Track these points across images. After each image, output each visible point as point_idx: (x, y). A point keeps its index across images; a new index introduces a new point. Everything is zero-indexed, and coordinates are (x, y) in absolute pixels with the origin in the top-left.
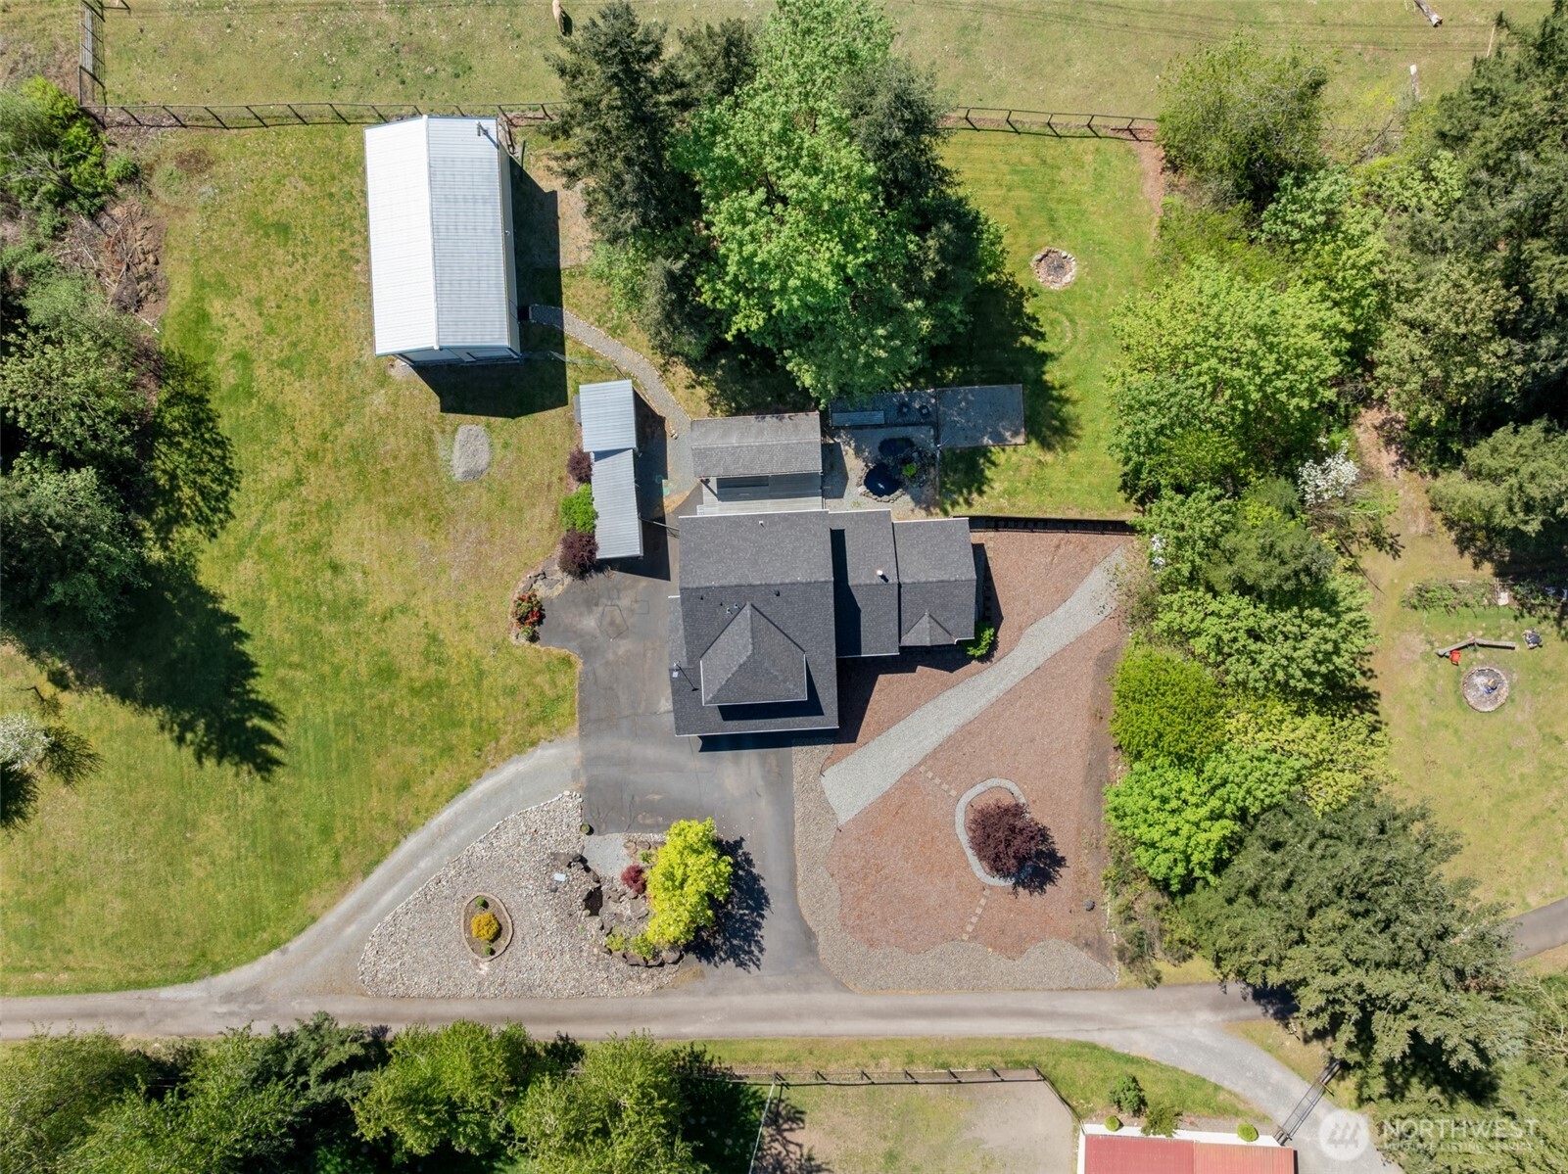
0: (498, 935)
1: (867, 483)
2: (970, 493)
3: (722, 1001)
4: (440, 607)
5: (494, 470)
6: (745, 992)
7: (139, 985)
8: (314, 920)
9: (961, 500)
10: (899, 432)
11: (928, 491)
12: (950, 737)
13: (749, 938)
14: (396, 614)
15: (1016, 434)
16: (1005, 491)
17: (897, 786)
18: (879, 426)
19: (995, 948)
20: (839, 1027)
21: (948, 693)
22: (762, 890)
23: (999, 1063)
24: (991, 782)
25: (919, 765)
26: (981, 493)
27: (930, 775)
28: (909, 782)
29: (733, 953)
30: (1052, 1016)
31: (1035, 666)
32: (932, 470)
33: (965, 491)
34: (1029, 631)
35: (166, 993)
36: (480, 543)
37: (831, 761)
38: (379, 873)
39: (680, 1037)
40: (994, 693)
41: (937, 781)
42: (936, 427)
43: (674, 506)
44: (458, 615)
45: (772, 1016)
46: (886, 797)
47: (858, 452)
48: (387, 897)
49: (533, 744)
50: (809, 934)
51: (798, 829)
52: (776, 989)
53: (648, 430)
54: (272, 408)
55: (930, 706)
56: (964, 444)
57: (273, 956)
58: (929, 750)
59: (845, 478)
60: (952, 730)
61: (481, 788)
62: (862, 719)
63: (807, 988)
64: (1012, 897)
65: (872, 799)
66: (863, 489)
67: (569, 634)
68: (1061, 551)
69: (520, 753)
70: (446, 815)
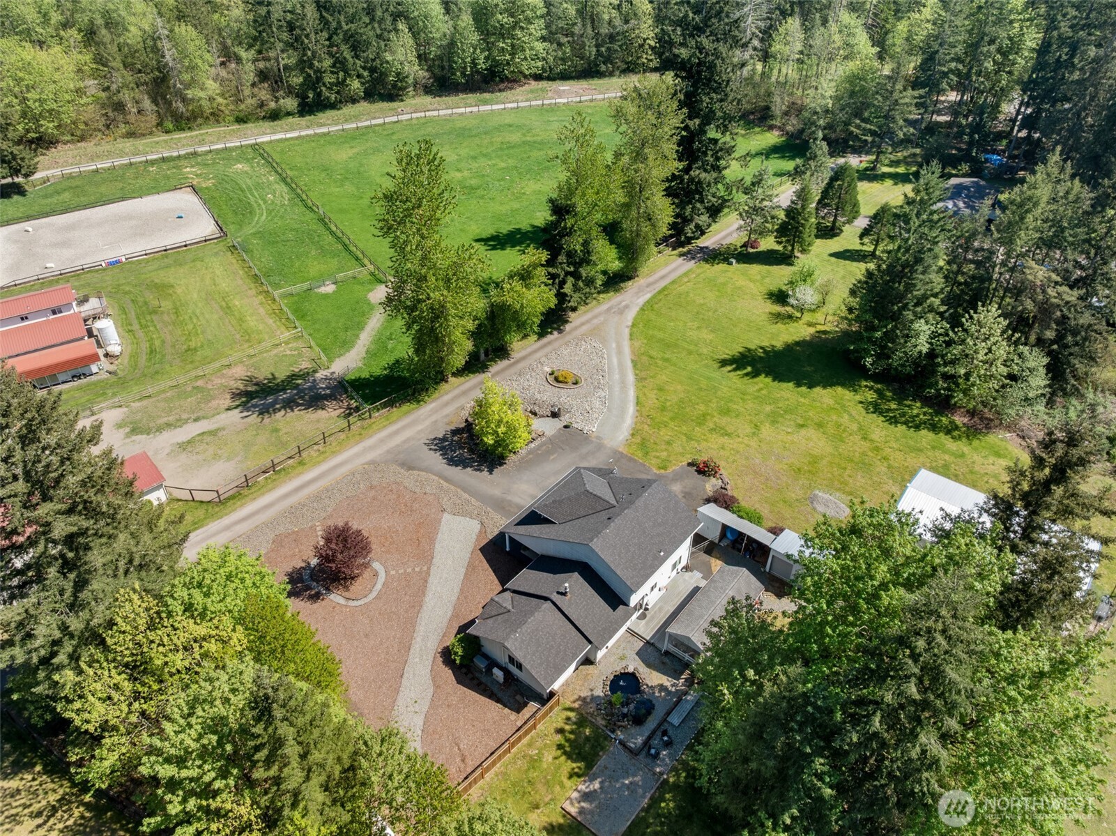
0: (557, 379)
1: (633, 675)
2: (568, 740)
3: (427, 423)
4: (743, 445)
5: (809, 509)
6: (419, 432)
7: (659, 292)
8: (631, 339)
9: (567, 728)
10: (651, 723)
11: (592, 708)
12: (424, 593)
13: (442, 448)
14: (754, 430)
15: (582, 811)
16: (540, 760)
17: (432, 550)
18: (668, 713)
19: (294, 532)
20: (356, 449)
21: (449, 614)
22: (457, 466)
23: (245, 492)
24: (374, 594)
25: (429, 568)
26: (560, 747)
27: (417, 569)
28: (426, 557)
29: (444, 439)
30: (227, 528)
31: (406, 675)
32: (604, 723)
33: (572, 737)
34: (431, 690)
35: (648, 296)
36: (767, 479)
37: (483, 531)
38: (629, 364)
39: (433, 401)
40: (418, 639)
41: (409, 570)
42: (634, 753)
43: (713, 565)
44: (732, 449)
45: (397, 432)
46: (432, 541)
47: (662, 688)
48: (615, 361)
49: (633, 435)
50: (411, 468)
51: (466, 496)
52: (405, 442)
53: (777, 585)
54: (921, 450)
55: (454, 598)
56: (603, 760)
57: (630, 323)
58: (431, 580)
59: (649, 665)
60: (427, 599)
61: (631, 409)
62: (488, 561)
63: (388, 452)
64: (305, 558)
65: (440, 534)
66: (631, 669)
67: (677, 477)
68: (458, 760)
69: (634, 429)
70: (632, 393)
